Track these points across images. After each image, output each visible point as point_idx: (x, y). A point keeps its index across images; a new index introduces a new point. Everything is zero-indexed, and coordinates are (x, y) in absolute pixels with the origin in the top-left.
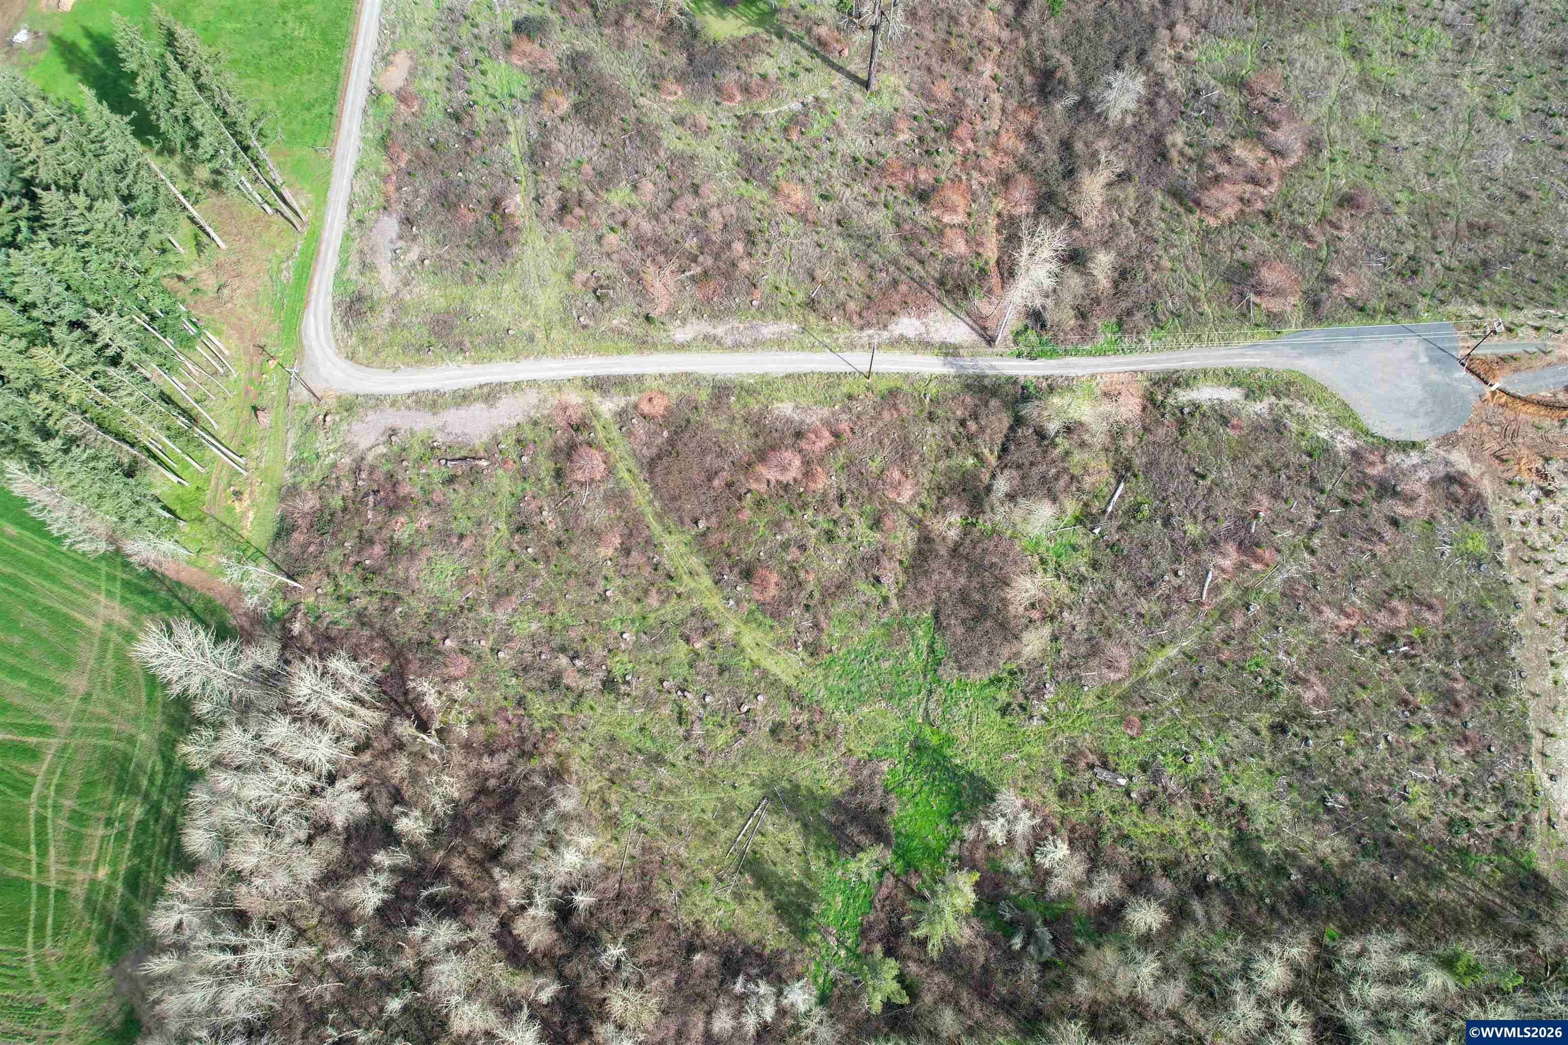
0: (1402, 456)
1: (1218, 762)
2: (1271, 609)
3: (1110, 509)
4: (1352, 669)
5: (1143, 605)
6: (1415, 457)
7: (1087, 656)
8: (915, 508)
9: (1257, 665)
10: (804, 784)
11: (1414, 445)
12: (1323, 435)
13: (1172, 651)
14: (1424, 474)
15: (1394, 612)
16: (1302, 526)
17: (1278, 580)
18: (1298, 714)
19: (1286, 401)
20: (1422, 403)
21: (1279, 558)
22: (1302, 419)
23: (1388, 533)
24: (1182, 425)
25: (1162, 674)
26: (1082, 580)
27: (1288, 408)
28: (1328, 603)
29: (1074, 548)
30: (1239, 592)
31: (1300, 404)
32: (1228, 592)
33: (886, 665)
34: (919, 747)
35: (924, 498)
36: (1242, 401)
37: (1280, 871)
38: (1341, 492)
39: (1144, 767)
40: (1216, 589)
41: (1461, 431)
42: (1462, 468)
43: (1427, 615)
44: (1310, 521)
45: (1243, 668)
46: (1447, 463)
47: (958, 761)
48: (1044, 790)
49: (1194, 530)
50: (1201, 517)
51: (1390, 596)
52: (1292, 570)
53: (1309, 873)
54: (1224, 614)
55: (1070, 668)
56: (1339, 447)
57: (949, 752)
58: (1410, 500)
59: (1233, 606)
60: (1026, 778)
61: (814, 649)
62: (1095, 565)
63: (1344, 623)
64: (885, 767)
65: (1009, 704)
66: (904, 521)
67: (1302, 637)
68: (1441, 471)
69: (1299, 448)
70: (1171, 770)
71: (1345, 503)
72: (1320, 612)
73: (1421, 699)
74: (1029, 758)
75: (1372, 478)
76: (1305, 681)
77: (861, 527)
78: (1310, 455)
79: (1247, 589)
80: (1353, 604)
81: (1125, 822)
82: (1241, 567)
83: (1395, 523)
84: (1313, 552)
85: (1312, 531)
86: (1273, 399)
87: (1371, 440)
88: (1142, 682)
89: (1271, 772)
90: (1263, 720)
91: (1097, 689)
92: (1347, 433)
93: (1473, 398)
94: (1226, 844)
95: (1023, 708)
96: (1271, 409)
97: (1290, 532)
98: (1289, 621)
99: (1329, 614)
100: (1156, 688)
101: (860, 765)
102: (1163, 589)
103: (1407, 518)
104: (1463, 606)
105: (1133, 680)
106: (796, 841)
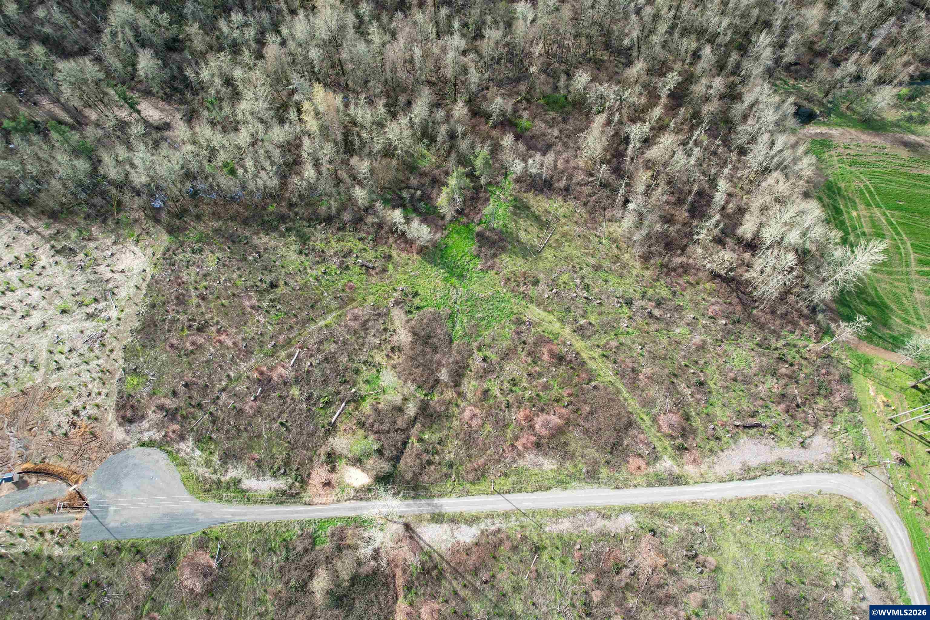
0: (154, 437)
1: (309, 270)
2: (262, 345)
3: (344, 404)
4: (226, 314)
5: (333, 348)
6: (146, 437)
7: (369, 320)
8: (463, 404)
9: (277, 315)
10: (521, 259)
11: (143, 445)
12: (198, 452)
13: (322, 323)
14: (145, 424)
15: (193, 343)
16: (230, 392)
17: (253, 361)
18: (261, 293)
19: (214, 477)
20: (127, 475)
21: (249, 374)
22: (208, 463)
23: (181, 388)
24: (287, 462)
25: (330, 311)
26: (365, 362)
27: (215, 472)
28: (228, 348)
29: (367, 382)
30: (277, 354)
31: (206, 475)
32: (283, 354)
33: (480, 315)
34: (461, 277)
35: (456, 411)
36: (243, 478)
37: (288, 230)
38: (200, 414)
39: (347, 268)
40: (290, 356)
41: (110, 455)
42: (121, 429)
43: (175, 342)
44: (224, 396)
45: (286, 314)
46: (127, 432)
47: (442, 271)
48: (398, 259)
49: (295, 391)
50: (289, 400)
51: (192, 352)
52: (243, 366)
53: (275, 229)
54: (288, 343)
55: (379, 315)
56: (190, 443)
57: (446, 275)
58: (161, 408)
59: (283, 347)
60: (407, 264)
61: (519, 322)
62: (357, 371)
63: (223, 337)
64: (479, 267)
65: (413, 297)
66: (469, 395)
67: (248, 330)
68: (133, 428)
69: (216, 443)
70: (334, 267)
71: (199, 406)
72: (234, 343)
73: (195, 301)
74: (405, 273)
75: (178, 423)
76: (253, 307)
77: (496, 391)
78: (211, 438)
79: (272, 356)
80: (214, 347)
81: (360, 245)
82: (272, 369)
83: (175, 394)
84: (229, 376)
85: (223, 390)
86: (223, 479)
87: (169, 449)
88: (340, 308)
89: (283, 267)
90: (281, 290)
91: (365, 304)
92: (183, 454)
93: (92, 476)
94: (313, 238)
95: (406, 295)
96: (226, 471)
97: (238, 388)
98: (253, 338)
99: (230, 343)
100: (334, 304)
101: (491, 268)
102: (320, 357)
103: (166, 396)
104: (154, 347)
105: (346, 309)
106: (522, 235)
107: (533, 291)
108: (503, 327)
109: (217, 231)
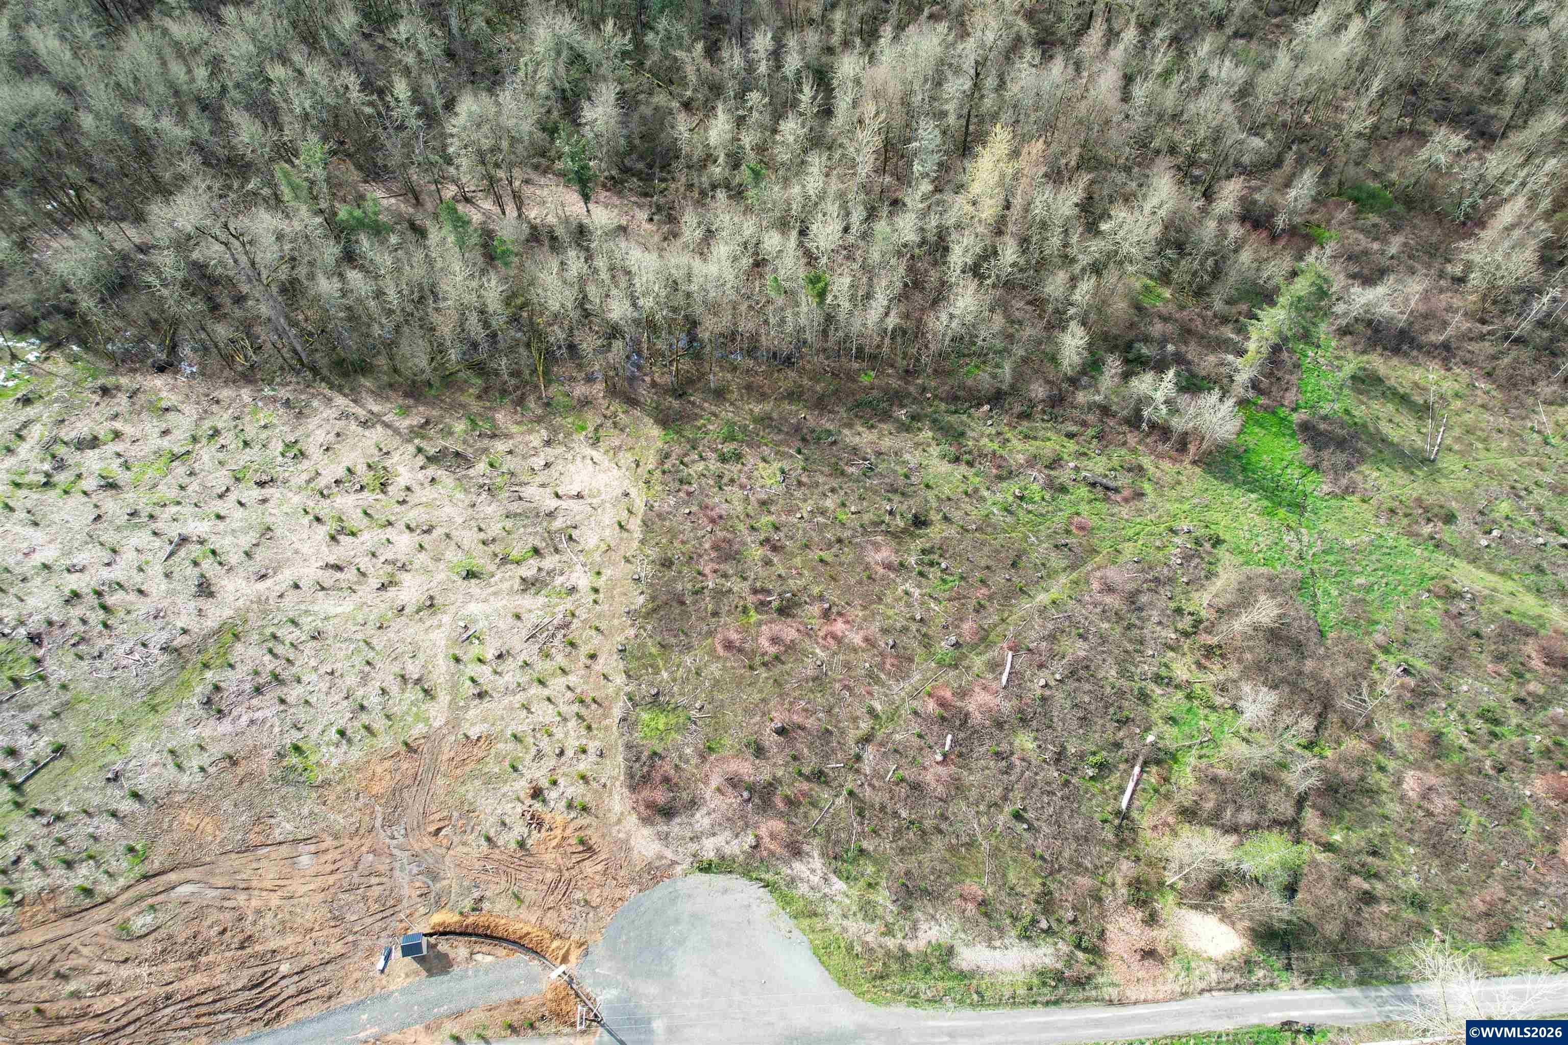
0: (727, 850)
1: (986, 494)
2: (927, 642)
3: (1137, 769)
4: (834, 579)
5: (1080, 649)
6: (709, 848)
7: (1138, 592)
8: (1391, 765)
9: (944, 581)
10: (1401, 473)
11: (707, 868)
12: (839, 885)
13: (1043, 598)
14: (701, 819)
15: (774, 640)
16: (881, 744)
17: (916, 677)
18: (896, 536)
19: (891, 943)
20: (680, 942)
21: (915, 704)
22: (867, 910)
23: (770, 739)
24: (1046, 902)
25: (1052, 574)
26: (1158, 679)
27: (889, 931)
28: (855, 650)
29: (1172, 720)
30: (966, 663)
31: (869, 938)
32: (978, 662)
33: (1362, 580)
34: (1298, 507)
35: (1385, 782)
36: (957, 944)
37: (914, 418)
38: (825, 794)
39: (1063, 489)
40: (995, 666)
41: (631, 892)
42: (647, 831)
43: (734, 636)
44: (870, 754)
45: (962, 578)
46: (664, 838)
47: (1253, 496)
48: (1158, 474)
49: (1025, 742)
50: (1015, 759)
51: (777, 658)
52: (899, 689)
53: (886, 416)
54: (984, 639)
55: (1156, 580)
56: (817, 863)
57: (1266, 503)
58: (734, 782)
59: (974, 647)
60: (1179, 483)
61: (1447, 594)
62: (1144, 697)
63: (839, 626)
64: (1326, 488)
65: (1214, 546)
66: (1399, 746)
67: (890, 612)
68: (676, 827)
69: (876, 862)
70: (1035, 487)
71: (819, 776)
72: (866, 640)
73: (757, 552)
74: (1181, 500)
75: (781, 815)
76: (888, 567)
77: (1455, 734)
78: (862, 851)
79: (956, 667)
80: (825, 648)
81: (1071, 446)
82: (963, 693)
83: (760, 751)
84: (872, 712)
85: (867, 739)
86: (911, 947)
87: (769, 877)
88: (1073, 567)
89: (928, 486)
90: (936, 532)
91: (1121, 559)
92: (803, 888)
93: (599, 949)
94: (970, 434)
95: (1197, 542)
96: (915, 928)
97: (897, 737)
98: (905, 630)
99: (857, 639)
100: (1057, 561)
101: (1349, 490)
102: (1058, 670)
103: (739, 754)
104: (689, 648)
105: (1084, 570)
106: (1386, 429)
107: (1447, 533)
108: (1417, 606)
109: (764, 420)
